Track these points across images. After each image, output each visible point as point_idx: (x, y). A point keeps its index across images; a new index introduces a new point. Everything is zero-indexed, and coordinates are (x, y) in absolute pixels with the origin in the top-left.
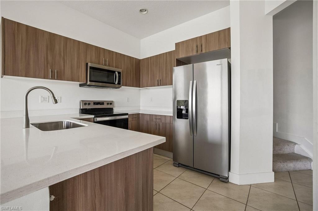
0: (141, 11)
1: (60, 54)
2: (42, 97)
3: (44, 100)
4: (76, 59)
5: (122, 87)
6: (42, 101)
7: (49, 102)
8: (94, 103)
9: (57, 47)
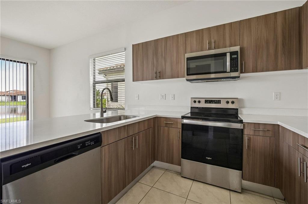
2: (161, 95)
8: (205, 100)
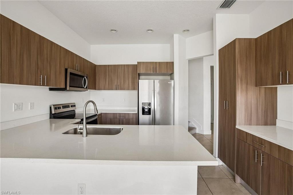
0: (112, 30)
1: (47, 60)
2: (15, 104)
3: (18, 108)
4: (58, 65)
5: (88, 90)
6: (15, 110)
7: (22, 110)
8: (62, 106)
9: (45, 51)
